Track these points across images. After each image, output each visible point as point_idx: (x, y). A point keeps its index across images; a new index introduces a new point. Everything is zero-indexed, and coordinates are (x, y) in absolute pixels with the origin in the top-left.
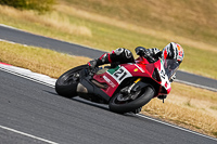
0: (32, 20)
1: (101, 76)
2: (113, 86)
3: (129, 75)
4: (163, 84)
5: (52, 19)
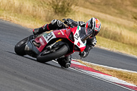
1: (38, 39)
3: (54, 37)
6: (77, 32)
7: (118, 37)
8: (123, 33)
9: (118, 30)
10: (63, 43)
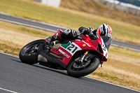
1: (57, 50)
2: (68, 57)
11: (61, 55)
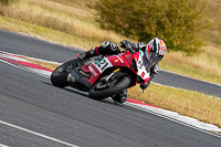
0: (179, 62)
1: (87, 67)
3: (110, 65)
4: (139, 73)
5: (200, 60)
6: (140, 59)
7: (68, 29)
8: (75, 24)
9: (69, 20)
10: (122, 74)
11: (89, 73)
